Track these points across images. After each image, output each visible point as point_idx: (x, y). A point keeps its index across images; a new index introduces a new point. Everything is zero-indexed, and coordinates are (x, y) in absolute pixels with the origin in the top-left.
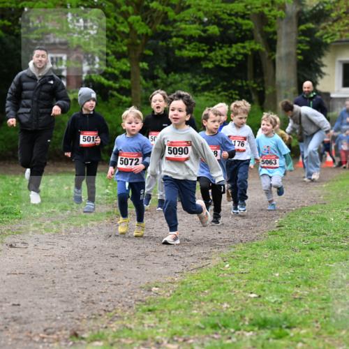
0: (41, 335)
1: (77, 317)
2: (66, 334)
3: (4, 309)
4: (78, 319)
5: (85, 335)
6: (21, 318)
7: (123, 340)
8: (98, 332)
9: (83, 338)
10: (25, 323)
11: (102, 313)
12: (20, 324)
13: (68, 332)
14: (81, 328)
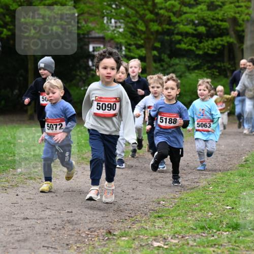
0: (87, 232)
1: (110, 221)
2: (103, 232)
3: (61, 214)
4: (111, 222)
5: (116, 233)
6: (73, 220)
7: (141, 237)
8: (125, 231)
9: (114, 235)
10: (76, 224)
11: (127, 218)
12: (73, 225)
13: (105, 231)
14: (113, 228)
